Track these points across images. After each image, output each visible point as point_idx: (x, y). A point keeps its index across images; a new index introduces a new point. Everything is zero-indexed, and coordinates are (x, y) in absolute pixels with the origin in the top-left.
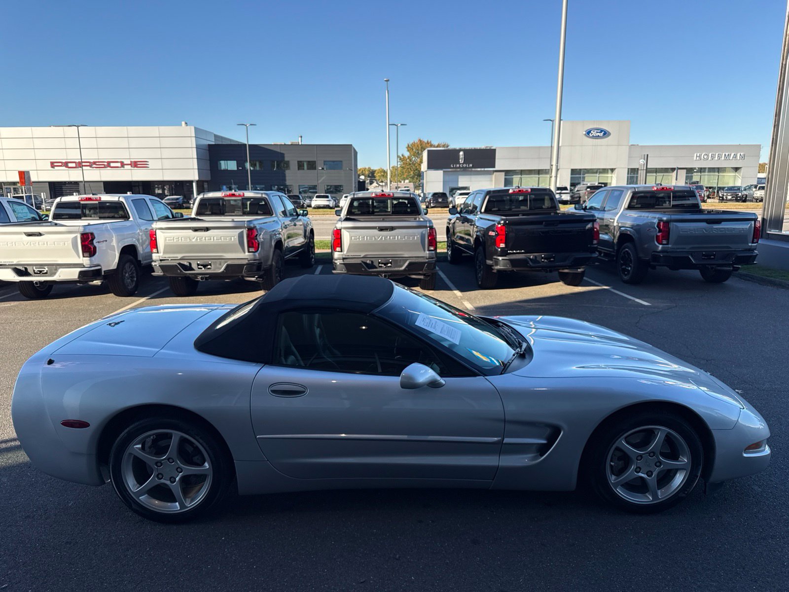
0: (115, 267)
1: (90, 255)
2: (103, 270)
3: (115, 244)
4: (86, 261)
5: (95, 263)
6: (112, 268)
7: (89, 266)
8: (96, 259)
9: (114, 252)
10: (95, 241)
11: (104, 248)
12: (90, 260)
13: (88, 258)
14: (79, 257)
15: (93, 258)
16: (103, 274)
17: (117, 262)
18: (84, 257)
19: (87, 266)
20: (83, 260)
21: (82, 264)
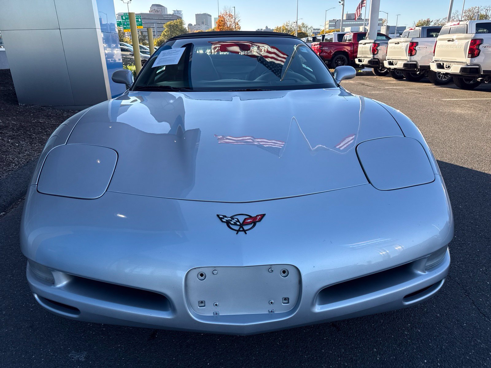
1: (472, 56)
2: (482, 69)
4: (468, 60)
5: (474, 63)
7: (470, 65)
8: (476, 60)
10: (481, 46)
11: (488, 53)
13: (470, 59)
14: (466, 58)
15: (473, 59)
16: (482, 73)
18: (468, 57)
19: (468, 64)
20: (466, 60)
21: (466, 62)
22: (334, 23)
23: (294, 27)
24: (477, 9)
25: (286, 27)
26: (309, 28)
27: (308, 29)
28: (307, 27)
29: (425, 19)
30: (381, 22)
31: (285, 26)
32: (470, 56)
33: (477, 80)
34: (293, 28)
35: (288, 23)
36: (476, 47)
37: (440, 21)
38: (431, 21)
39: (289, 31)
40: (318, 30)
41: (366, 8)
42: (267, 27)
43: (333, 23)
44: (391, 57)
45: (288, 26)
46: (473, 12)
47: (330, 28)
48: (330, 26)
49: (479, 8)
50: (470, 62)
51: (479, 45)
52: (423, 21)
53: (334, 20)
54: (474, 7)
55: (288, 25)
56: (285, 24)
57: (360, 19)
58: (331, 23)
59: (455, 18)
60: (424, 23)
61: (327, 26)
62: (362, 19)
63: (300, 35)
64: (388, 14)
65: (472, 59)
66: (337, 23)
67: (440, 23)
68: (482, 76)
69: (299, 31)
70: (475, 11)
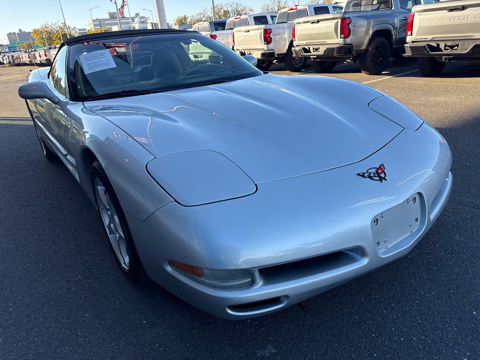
0: (286, 52)
1: (267, 43)
2: (276, 53)
3: (286, 37)
4: (265, 47)
5: (270, 49)
6: (283, 52)
7: (267, 50)
8: (271, 46)
9: (285, 42)
10: (271, 34)
11: (278, 39)
12: (267, 46)
13: (266, 45)
14: (263, 45)
16: (276, 56)
17: (287, 48)
18: (264, 44)
19: (266, 50)
20: (264, 47)
21: (264, 49)
22: (99, 23)
23: (55, 28)
24: (220, 5)
25: (46, 29)
26: (73, 29)
27: (71, 30)
28: (69, 27)
29: (182, 15)
30: (144, 20)
31: (44, 28)
32: (266, 43)
33: (273, 62)
34: (54, 30)
35: (47, 24)
36: (268, 36)
37: (195, 17)
38: (187, 17)
39: (50, 33)
40: (84, 30)
41: (128, 6)
42: (20, 30)
43: (97, 23)
44: (194, 51)
45: (48, 28)
46: (218, 8)
47: (96, 28)
48: (95, 25)
49: (221, 5)
50: (267, 48)
51: (270, 33)
52: (181, 17)
53: (97, 19)
54: (218, 4)
55: (47, 26)
56: (44, 26)
57: (123, 17)
58: (95, 23)
59: (205, 14)
60: (182, 19)
61: (93, 26)
62: (125, 17)
63: (65, 36)
64: (151, 11)
65: (268, 45)
66: (101, 22)
67: (195, 19)
68: (276, 59)
69: (62, 33)
70: (219, 8)
